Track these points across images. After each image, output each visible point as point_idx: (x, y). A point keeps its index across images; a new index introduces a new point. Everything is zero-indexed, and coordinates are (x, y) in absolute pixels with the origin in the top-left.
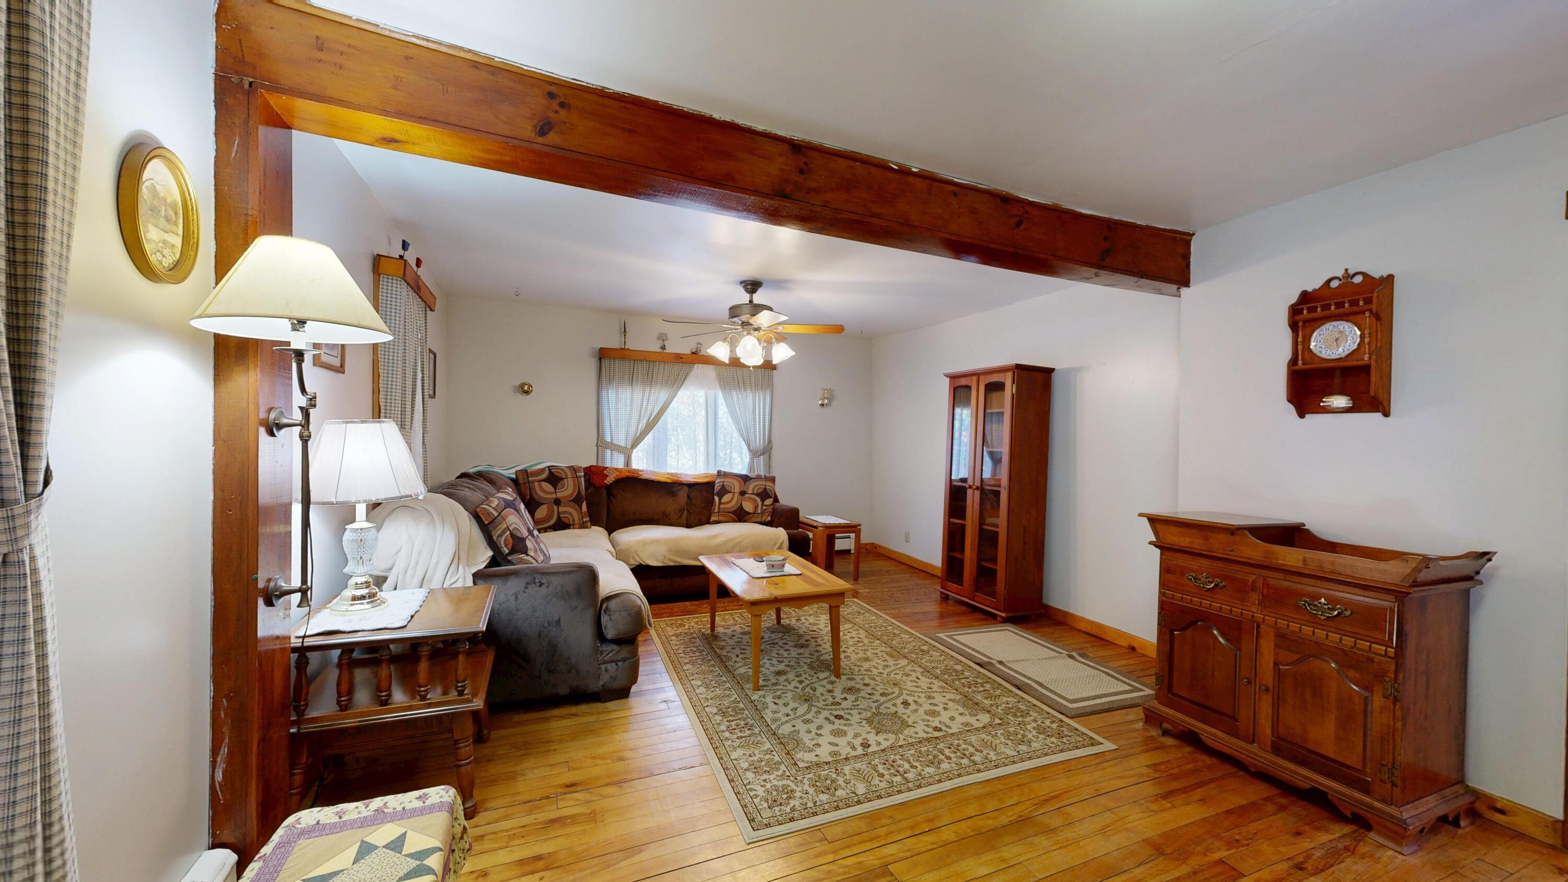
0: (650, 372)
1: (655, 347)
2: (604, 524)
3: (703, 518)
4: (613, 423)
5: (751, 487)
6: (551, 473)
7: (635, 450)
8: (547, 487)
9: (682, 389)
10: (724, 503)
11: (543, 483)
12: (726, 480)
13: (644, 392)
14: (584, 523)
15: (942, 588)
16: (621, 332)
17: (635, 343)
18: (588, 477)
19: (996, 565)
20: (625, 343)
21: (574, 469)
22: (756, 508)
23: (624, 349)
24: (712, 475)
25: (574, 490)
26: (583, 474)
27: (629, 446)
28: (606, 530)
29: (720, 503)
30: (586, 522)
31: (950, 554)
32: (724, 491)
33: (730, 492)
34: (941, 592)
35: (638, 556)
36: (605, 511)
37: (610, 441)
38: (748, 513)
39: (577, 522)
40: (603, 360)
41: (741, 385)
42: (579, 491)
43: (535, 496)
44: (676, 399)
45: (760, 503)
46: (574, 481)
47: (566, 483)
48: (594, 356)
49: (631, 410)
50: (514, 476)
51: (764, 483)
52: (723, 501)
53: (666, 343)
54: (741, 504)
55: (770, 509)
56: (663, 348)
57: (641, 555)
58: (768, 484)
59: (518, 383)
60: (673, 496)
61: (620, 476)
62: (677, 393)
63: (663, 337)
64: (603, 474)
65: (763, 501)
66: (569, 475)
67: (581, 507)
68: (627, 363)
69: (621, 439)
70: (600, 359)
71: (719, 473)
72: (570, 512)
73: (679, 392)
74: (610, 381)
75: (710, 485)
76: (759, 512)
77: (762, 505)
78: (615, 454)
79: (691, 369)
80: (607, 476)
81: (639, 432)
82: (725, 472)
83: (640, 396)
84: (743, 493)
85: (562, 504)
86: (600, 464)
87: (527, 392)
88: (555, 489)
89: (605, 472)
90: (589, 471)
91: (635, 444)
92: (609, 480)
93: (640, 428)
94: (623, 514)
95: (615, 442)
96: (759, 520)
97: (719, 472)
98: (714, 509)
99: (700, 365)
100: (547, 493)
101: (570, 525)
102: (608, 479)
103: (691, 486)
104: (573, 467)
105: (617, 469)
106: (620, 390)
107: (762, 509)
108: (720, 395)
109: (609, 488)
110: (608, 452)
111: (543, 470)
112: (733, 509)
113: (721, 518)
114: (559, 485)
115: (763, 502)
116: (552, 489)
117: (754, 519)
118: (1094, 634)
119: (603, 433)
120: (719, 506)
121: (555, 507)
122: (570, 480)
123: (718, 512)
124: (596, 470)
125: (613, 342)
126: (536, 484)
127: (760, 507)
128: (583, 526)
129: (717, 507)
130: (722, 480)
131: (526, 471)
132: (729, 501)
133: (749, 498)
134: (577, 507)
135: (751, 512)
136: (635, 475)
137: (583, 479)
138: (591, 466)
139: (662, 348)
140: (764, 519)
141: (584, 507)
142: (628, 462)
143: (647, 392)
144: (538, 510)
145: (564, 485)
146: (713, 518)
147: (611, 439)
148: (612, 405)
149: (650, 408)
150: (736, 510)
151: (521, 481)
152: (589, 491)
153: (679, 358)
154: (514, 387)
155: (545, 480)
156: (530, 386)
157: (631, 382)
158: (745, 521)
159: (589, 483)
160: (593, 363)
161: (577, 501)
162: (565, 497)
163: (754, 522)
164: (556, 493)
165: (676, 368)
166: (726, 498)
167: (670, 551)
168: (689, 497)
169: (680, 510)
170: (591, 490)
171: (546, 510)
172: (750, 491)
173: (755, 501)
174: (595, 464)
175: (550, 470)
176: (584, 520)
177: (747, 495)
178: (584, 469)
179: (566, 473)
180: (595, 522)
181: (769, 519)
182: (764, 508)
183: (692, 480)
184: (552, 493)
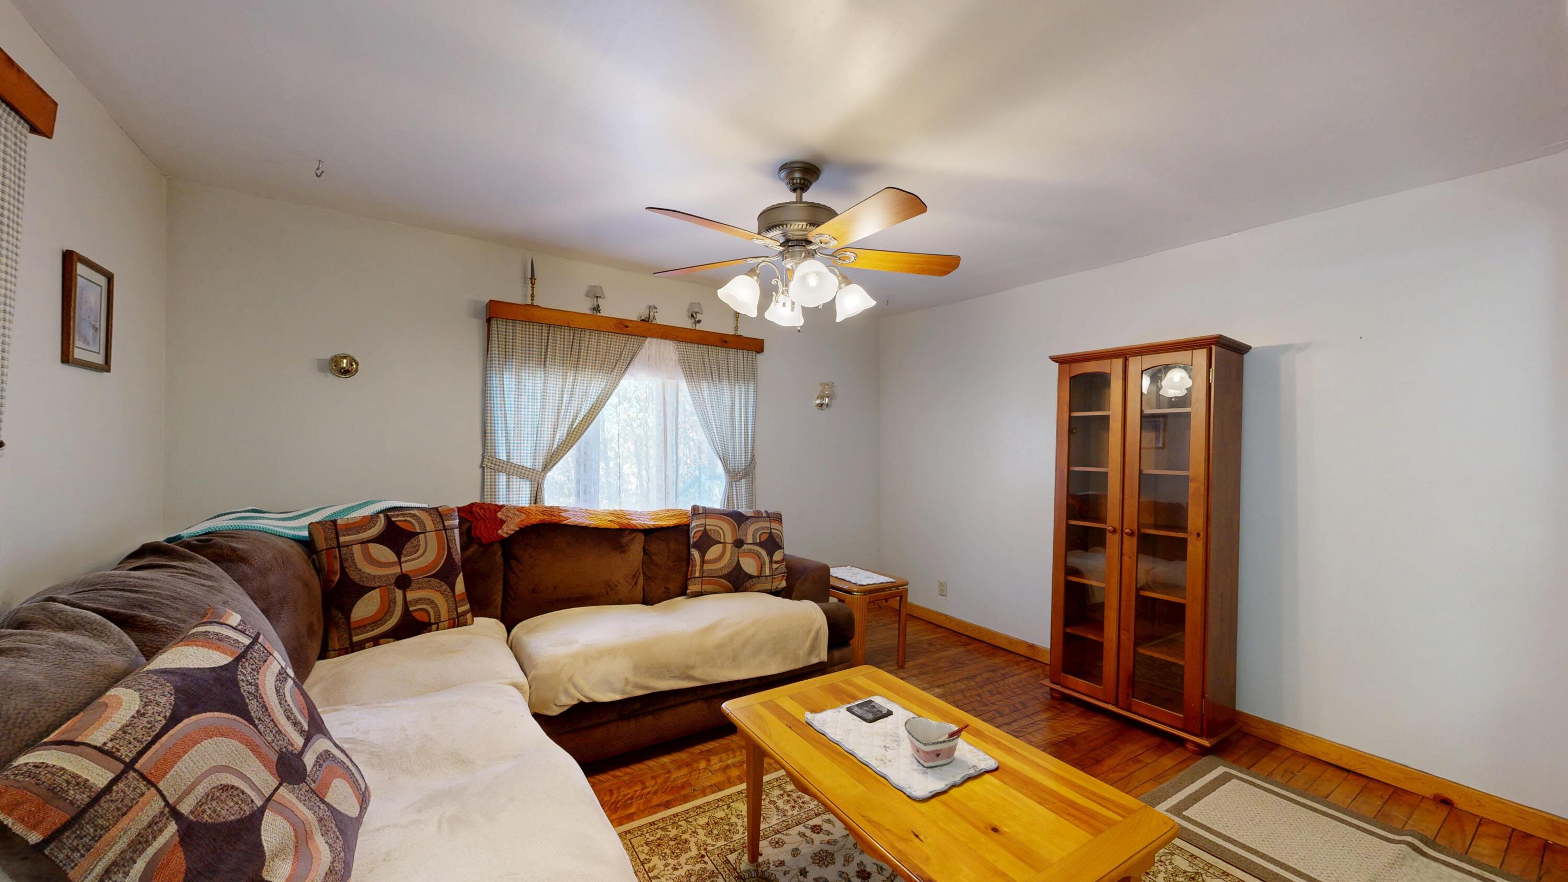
0: (576, 346)
1: (584, 307)
2: (499, 611)
3: (673, 586)
4: (511, 426)
5: (751, 532)
6: (390, 523)
7: (549, 474)
8: (383, 553)
9: (626, 376)
10: (710, 562)
11: (371, 545)
12: (709, 521)
13: (565, 379)
14: (459, 616)
15: (1053, 682)
16: (525, 278)
17: (548, 298)
18: (467, 525)
19: (1102, 637)
20: (532, 296)
21: (438, 514)
22: (762, 566)
23: (532, 305)
24: (682, 513)
25: (439, 554)
26: (457, 522)
27: (539, 466)
28: (502, 621)
29: (703, 562)
30: (465, 613)
31: (1069, 630)
32: (706, 541)
33: (719, 542)
34: (1052, 689)
35: (575, 686)
36: (500, 587)
37: (505, 458)
38: (749, 577)
39: (444, 616)
40: (493, 322)
41: (715, 371)
42: (450, 555)
43: (354, 574)
44: (616, 390)
45: (767, 559)
46: (438, 537)
47: (422, 542)
48: (476, 316)
49: (543, 406)
50: (305, 533)
51: (767, 525)
52: (707, 557)
53: (600, 301)
54: (738, 563)
55: (782, 568)
56: (597, 309)
57: (581, 682)
58: (775, 525)
59: (328, 355)
60: (623, 552)
61: (527, 523)
62: (618, 382)
63: (595, 294)
64: (496, 517)
65: (771, 554)
66: (430, 526)
67: (452, 587)
68: (537, 329)
69: (525, 457)
70: (489, 321)
71: (695, 510)
72: (430, 598)
73: (622, 381)
74: (507, 357)
75: (681, 530)
76: (767, 573)
77: (771, 562)
78: (515, 480)
79: (640, 346)
80: (502, 522)
81: (556, 444)
82: (704, 508)
83: (559, 386)
84: (738, 543)
85: (414, 585)
86: (488, 501)
87: (346, 372)
88: (398, 555)
89: (499, 514)
90: (468, 513)
91: (549, 464)
92: (506, 531)
93: (557, 437)
94: (534, 591)
95: (515, 460)
96: (767, 586)
97: (695, 508)
98: (693, 572)
99: (655, 340)
100: (381, 564)
101: (431, 624)
102: (505, 527)
103: (650, 533)
104: (436, 509)
105: (521, 510)
106: (524, 375)
107: (771, 567)
108: (683, 385)
109: (508, 544)
110: (503, 478)
111: (374, 518)
112: (725, 572)
113: (706, 587)
114: (408, 547)
115: (770, 557)
116: (393, 557)
117: (759, 587)
118: (1345, 767)
119: (494, 446)
120: (702, 566)
121: (399, 592)
122: (432, 536)
123: (700, 576)
124: (481, 512)
125: (514, 294)
126: (357, 549)
127: (767, 565)
128: (457, 622)
129: (698, 568)
130: (702, 521)
131: (335, 522)
132: (718, 557)
133: (750, 551)
134: (445, 587)
135: (755, 574)
136: (555, 519)
137: (457, 531)
138: (472, 505)
139: (594, 309)
140: (775, 585)
141: (460, 585)
142: (536, 497)
143: (570, 379)
144: (360, 603)
145: (418, 546)
146: (692, 588)
147: (508, 456)
148: (510, 399)
149: (574, 405)
150: (729, 573)
151: (321, 544)
152: (469, 552)
153: (622, 327)
154: (320, 361)
155: (378, 540)
156: (352, 361)
157: (544, 361)
158: (745, 590)
159: (468, 537)
160: (474, 331)
161: (445, 575)
162: (421, 571)
163: (759, 591)
164: (400, 563)
165: (618, 342)
166: (713, 552)
167: (637, 668)
168: (645, 552)
169: (634, 576)
170: (473, 549)
171: (375, 601)
172: (750, 540)
173: (759, 556)
174: (477, 500)
175: (388, 518)
176: (460, 610)
177: (744, 547)
178: (460, 510)
179: (421, 523)
180: (480, 608)
181: (784, 584)
182: (775, 566)
183: (650, 523)
184: (392, 564)
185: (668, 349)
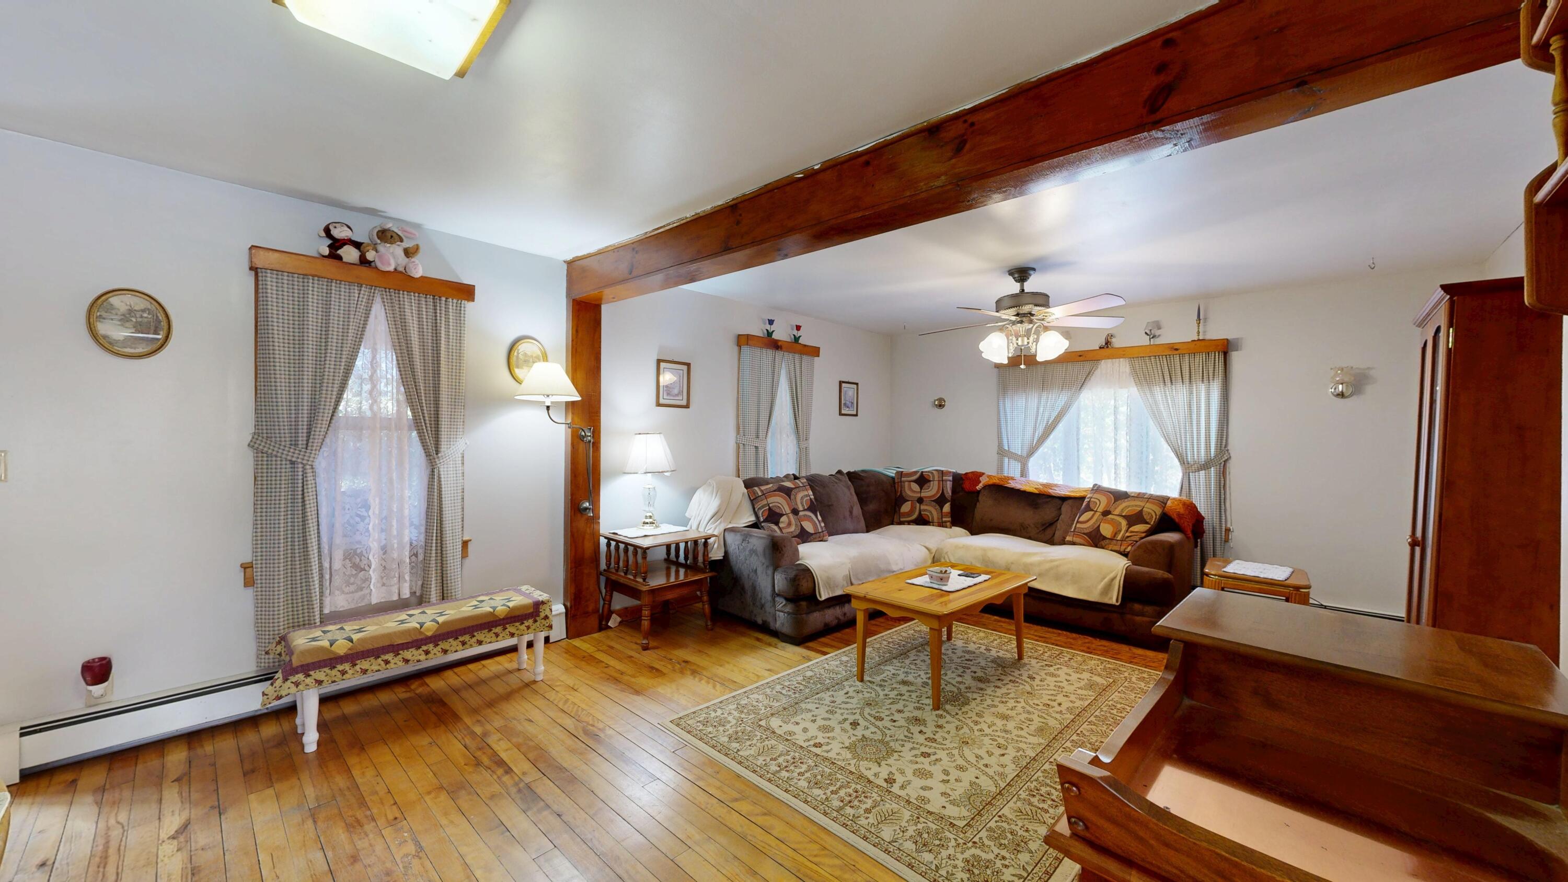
2: (968, 527)
4: (1009, 431)
5: (1121, 507)
6: (921, 476)
7: (1033, 459)
8: (915, 487)
9: (1086, 389)
10: (1083, 522)
11: (912, 483)
12: (1097, 496)
13: (1040, 395)
14: (943, 522)
18: (955, 481)
21: (942, 473)
22: (1116, 534)
25: (938, 492)
26: (950, 478)
27: (1025, 454)
28: (968, 531)
29: (1078, 521)
30: (946, 522)
32: (1088, 508)
33: (1094, 510)
37: (1007, 449)
38: (1105, 538)
39: (936, 520)
42: (944, 493)
43: (904, 494)
45: (1125, 528)
46: (939, 484)
47: (933, 485)
49: (1026, 417)
52: (1083, 519)
54: (1100, 527)
59: (937, 398)
60: (1036, 508)
61: (988, 483)
62: (1079, 394)
64: (978, 480)
65: (1130, 525)
66: (938, 478)
67: (942, 508)
69: (1018, 448)
71: (1096, 488)
72: (931, 511)
73: (1082, 394)
76: (1120, 538)
77: (1126, 531)
78: (1013, 462)
79: (1097, 366)
80: (980, 482)
81: (1035, 441)
82: (1101, 487)
83: (1036, 402)
84: (1106, 513)
85: (924, 503)
86: (979, 471)
87: (941, 406)
88: (921, 489)
89: (981, 478)
90: (965, 476)
91: (1032, 451)
92: (978, 486)
93: (1036, 436)
95: (1013, 450)
96: (1117, 548)
97: (1092, 487)
98: (1072, 528)
99: (1109, 361)
100: (914, 492)
101: (930, 522)
103: (1064, 499)
104: (943, 471)
105: (990, 477)
107: (1124, 535)
109: (978, 491)
110: (1006, 460)
111: (916, 473)
112: (1087, 531)
113: (1076, 540)
114: (926, 486)
115: (1129, 528)
116: (919, 489)
117: (1111, 547)
119: (1002, 442)
120: (1077, 524)
121: (918, 505)
122: (936, 483)
123: (1074, 531)
124: (973, 476)
126: (908, 484)
127: (1122, 532)
128: (941, 525)
129: (1075, 526)
130: (1092, 495)
131: (903, 472)
132: (1086, 520)
133: (1114, 520)
134: (938, 507)
135: (1111, 537)
137: (949, 483)
138: (968, 473)
140: (1123, 548)
141: (947, 508)
144: (904, 506)
145: (930, 486)
146: (1069, 538)
147: (1009, 447)
148: (1008, 413)
149: (1046, 411)
150: (1091, 532)
152: (955, 494)
154: (932, 401)
155: (915, 481)
156: (943, 400)
158: (1103, 548)
159: (955, 486)
161: (940, 501)
162: (928, 497)
163: (1111, 551)
164: (921, 492)
166: (1086, 516)
168: (1060, 512)
170: (957, 493)
171: (910, 506)
172: (1117, 512)
173: (1119, 525)
174: (973, 471)
175: (921, 473)
176: (944, 519)
177: (1110, 516)
179: (934, 476)
180: (956, 522)
181: (1130, 549)
182: (1128, 535)
183: (1065, 493)
184: (917, 492)
185: (1123, 366)
